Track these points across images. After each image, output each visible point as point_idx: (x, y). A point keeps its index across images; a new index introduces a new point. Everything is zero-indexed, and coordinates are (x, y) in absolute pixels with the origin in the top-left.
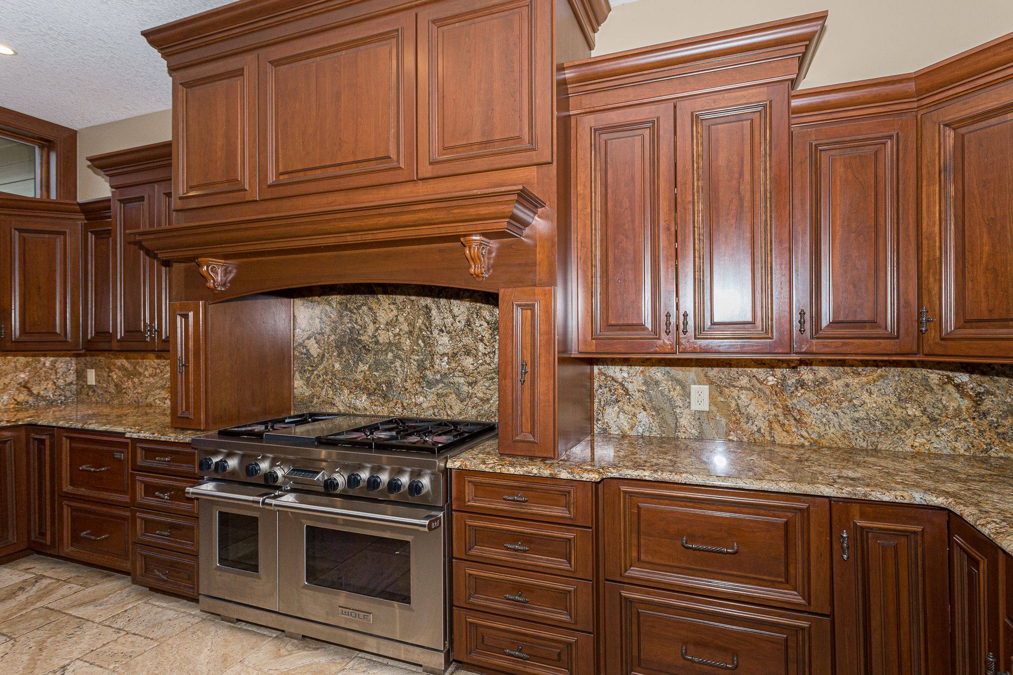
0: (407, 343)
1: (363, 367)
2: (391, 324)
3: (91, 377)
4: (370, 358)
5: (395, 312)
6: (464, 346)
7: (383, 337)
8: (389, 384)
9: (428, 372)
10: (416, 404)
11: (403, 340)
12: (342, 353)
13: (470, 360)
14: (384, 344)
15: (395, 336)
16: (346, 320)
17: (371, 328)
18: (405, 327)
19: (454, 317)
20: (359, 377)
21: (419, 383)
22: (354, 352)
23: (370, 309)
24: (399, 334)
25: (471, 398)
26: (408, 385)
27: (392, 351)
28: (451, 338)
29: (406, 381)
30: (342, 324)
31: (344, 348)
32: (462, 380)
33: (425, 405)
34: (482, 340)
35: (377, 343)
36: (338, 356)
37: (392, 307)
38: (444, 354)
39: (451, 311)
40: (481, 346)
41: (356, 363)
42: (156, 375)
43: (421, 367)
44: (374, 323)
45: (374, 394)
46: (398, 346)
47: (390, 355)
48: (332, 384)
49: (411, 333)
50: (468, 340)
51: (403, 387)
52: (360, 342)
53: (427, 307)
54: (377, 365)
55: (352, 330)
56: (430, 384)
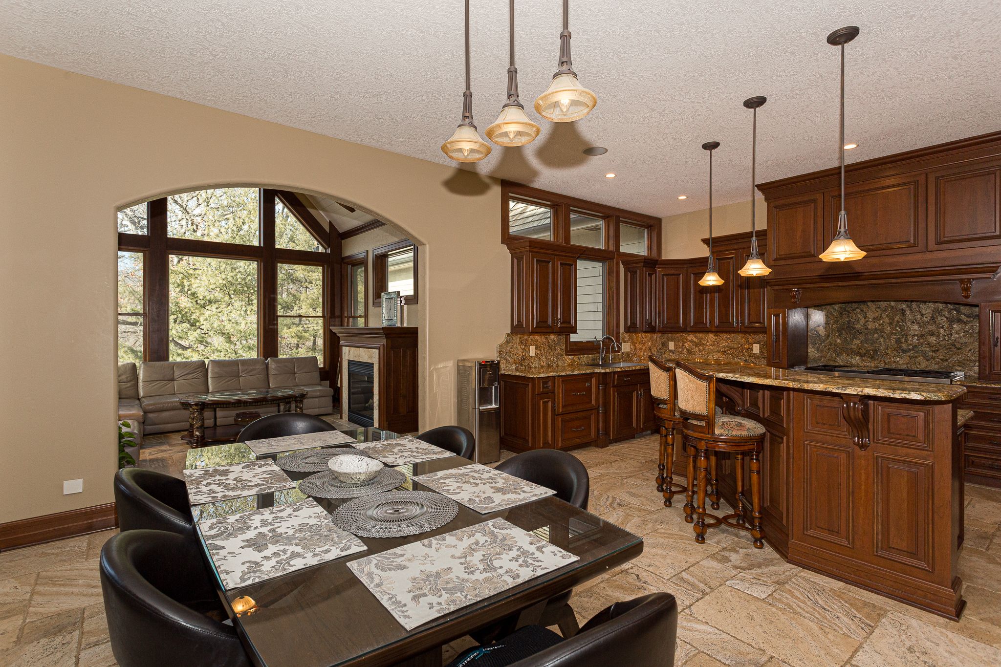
0: (888, 329)
1: (855, 341)
2: (875, 319)
3: (672, 346)
4: (862, 337)
5: (880, 312)
6: (929, 331)
7: (870, 326)
8: (875, 351)
9: (903, 345)
10: (894, 362)
11: (885, 327)
12: (842, 334)
13: (934, 338)
14: (872, 329)
15: (880, 325)
16: (844, 316)
17: (862, 321)
18: (887, 320)
19: (922, 315)
20: (855, 347)
21: (897, 350)
22: (850, 333)
23: (862, 311)
24: (882, 324)
25: (934, 359)
26: (889, 351)
27: (877, 333)
28: (920, 327)
29: (887, 349)
30: (842, 319)
31: (843, 332)
32: (928, 349)
33: (901, 362)
34: (942, 327)
35: (867, 329)
36: (839, 335)
37: (878, 309)
38: (915, 335)
39: (920, 312)
40: (942, 331)
41: (852, 340)
42: (714, 345)
43: (898, 341)
44: (865, 318)
45: (864, 355)
46: (882, 330)
47: (876, 336)
48: (835, 351)
49: (891, 323)
50: (932, 328)
51: (885, 352)
52: (854, 328)
53: (902, 309)
54: (866, 340)
55: (849, 322)
56: (904, 351)
